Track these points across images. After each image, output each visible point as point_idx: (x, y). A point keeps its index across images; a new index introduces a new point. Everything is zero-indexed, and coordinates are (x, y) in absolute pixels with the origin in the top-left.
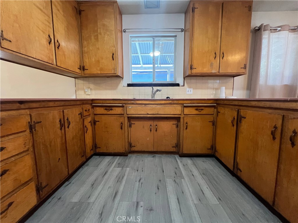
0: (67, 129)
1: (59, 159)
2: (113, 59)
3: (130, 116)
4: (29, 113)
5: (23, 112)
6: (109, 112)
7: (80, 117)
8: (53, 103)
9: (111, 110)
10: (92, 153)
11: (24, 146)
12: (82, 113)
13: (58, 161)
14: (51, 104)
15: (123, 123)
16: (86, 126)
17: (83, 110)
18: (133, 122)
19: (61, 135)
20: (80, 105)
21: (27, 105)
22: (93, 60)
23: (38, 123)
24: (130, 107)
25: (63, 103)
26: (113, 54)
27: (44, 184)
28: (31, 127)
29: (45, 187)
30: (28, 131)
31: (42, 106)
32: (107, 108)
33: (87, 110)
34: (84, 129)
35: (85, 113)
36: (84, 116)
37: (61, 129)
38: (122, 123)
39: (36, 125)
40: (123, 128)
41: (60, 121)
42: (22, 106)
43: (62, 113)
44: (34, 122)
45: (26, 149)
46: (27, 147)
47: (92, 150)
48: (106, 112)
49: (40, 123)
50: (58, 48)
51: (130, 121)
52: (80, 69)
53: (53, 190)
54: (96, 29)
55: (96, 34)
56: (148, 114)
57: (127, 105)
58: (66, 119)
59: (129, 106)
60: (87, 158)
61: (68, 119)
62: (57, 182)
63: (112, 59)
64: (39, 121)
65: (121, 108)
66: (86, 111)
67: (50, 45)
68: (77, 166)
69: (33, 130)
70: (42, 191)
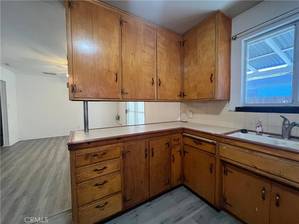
0: (151, 157)
1: (142, 182)
2: (212, 81)
3: (223, 159)
4: (123, 145)
5: (119, 144)
6: (197, 146)
7: (167, 147)
8: (141, 136)
9: (201, 144)
10: (180, 183)
11: (117, 167)
12: (170, 143)
13: (141, 183)
14: (139, 137)
15: (214, 165)
16: (173, 156)
17: (171, 139)
18: (229, 169)
19: (145, 162)
20: (169, 135)
21: (122, 140)
22: (192, 85)
23: (128, 152)
24: (224, 148)
25: (150, 135)
26: (212, 75)
27: (128, 198)
28: (124, 155)
29: (129, 200)
30: (121, 157)
31: (132, 140)
32: (196, 141)
33: (176, 140)
34: (171, 159)
35: (173, 143)
36: (172, 146)
37: (146, 157)
38: (211, 165)
39: (127, 153)
40: (213, 171)
41: (146, 150)
42: (119, 141)
43: (148, 144)
44: (125, 151)
45: (118, 170)
46: (119, 168)
47: (179, 179)
48: (194, 145)
49: (129, 152)
50: (159, 85)
51: (225, 167)
52: (180, 96)
53: (135, 205)
54: (195, 53)
55: (195, 58)
56: (256, 168)
57: (220, 143)
58: (151, 149)
59: (223, 145)
60: (172, 187)
61: (152, 149)
62: (138, 200)
63: (210, 81)
64: (129, 151)
65: (212, 146)
66: (174, 140)
67: (152, 85)
68: (160, 192)
69: (124, 157)
70: (126, 203)
